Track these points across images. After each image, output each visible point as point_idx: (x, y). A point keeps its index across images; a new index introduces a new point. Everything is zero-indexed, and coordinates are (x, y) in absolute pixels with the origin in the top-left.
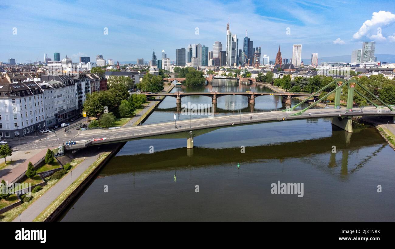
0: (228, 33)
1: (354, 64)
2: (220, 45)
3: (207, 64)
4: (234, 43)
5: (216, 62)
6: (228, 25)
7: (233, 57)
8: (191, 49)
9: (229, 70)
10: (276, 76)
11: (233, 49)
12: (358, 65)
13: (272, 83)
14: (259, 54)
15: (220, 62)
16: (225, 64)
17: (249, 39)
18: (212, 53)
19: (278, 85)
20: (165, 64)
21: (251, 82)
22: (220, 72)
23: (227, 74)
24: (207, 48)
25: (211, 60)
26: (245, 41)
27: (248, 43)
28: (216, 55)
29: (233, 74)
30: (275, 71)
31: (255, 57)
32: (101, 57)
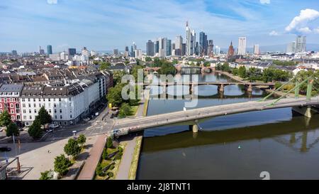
0: (187, 29)
1: (290, 54)
2: (181, 38)
3: (170, 54)
4: (192, 37)
5: (178, 52)
6: (187, 22)
7: (191, 48)
8: (158, 42)
9: (190, 59)
10: (232, 65)
11: (192, 42)
12: (293, 55)
13: (230, 72)
14: (213, 46)
15: (181, 52)
16: (185, 54)
17: (204, 34)
18: (174, 45)
19: (235, 74)
20: (138, 54)
21: (211, 70)
22: (184, 62)
23: (190, 63)
24: (170, 41)
25: (174, 50)
26: (201, 35)
27: (203, 36)
28: (178, 46)
29: (195, 63)
30: (229, 61)
31: (209, 47)
32: (85, 48)
